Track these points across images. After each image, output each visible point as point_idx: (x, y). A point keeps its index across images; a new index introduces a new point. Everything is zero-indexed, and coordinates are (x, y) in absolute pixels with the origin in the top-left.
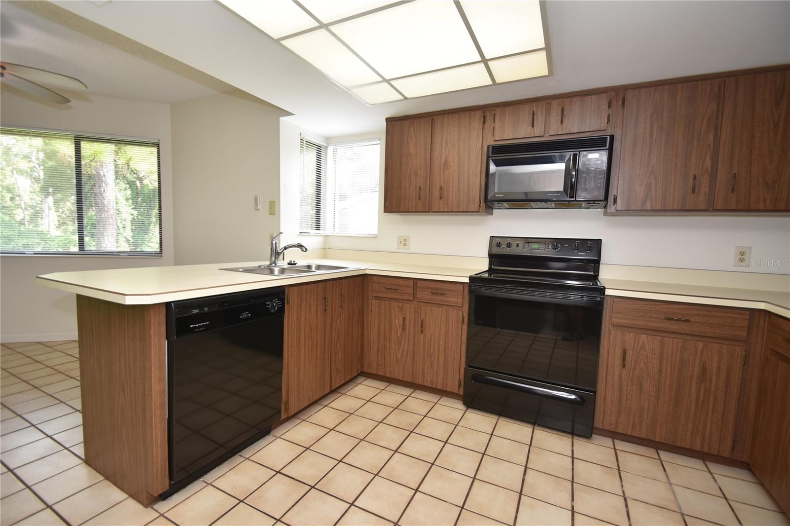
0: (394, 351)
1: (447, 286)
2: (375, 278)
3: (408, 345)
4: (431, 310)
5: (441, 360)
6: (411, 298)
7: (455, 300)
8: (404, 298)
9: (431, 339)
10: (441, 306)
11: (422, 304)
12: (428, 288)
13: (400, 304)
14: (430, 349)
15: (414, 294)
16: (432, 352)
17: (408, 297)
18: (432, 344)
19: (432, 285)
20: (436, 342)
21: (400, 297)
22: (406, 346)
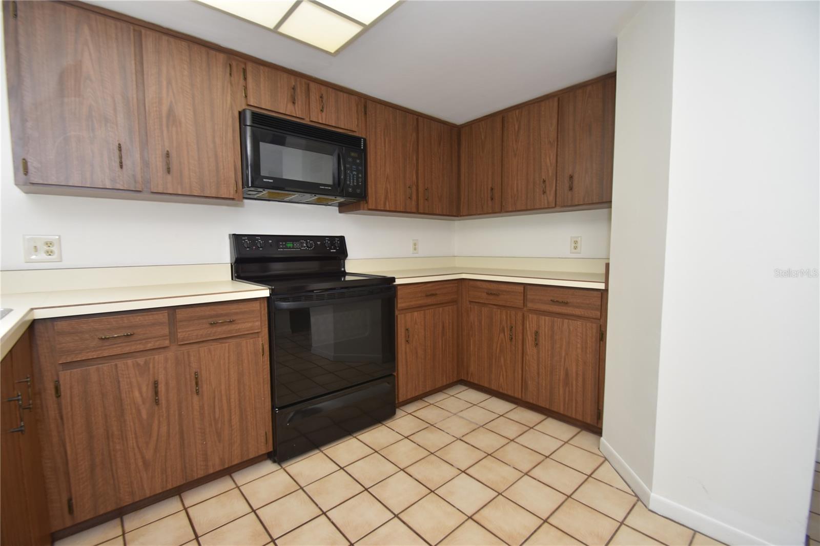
0: (136, 450)
1: (233, 308)
2: (59, 325)
3: (169, 425)
4: (210, 351)
5: (236, 420)
6: (167, 343)
7: (250, 325)
8: (149, 346)
9: (214, 398)
10: (224, 341)
11: (188, 347)
12: (200, 318)
13: (141, 361)
14: (214, 412)
15: (172, 336)
16: (217, 416)
17: (157, 343)
18: (217, 403)
19: (207, 311)
20: (224, 398)
21: (141, 347)
22: (164, 429)
